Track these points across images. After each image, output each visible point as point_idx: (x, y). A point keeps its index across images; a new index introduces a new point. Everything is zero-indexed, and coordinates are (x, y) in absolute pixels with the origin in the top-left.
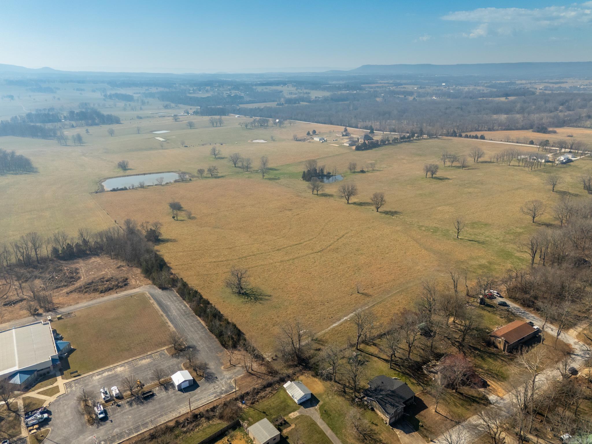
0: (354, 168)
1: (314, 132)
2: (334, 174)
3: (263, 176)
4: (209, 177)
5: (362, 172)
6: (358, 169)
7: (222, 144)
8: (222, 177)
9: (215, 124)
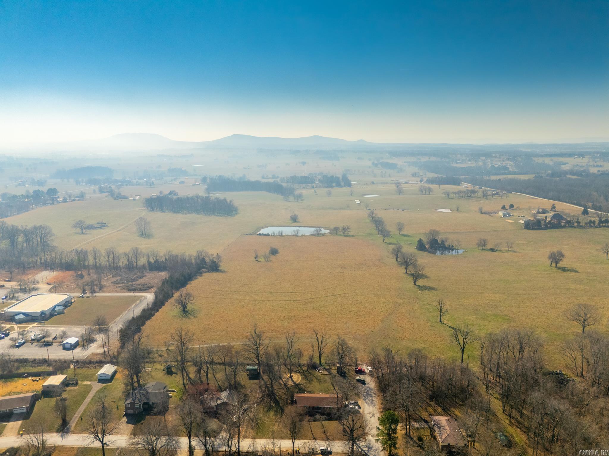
0: (485, 245)
1: (512, 206)
2: (457, 248)
3: (384, 240)
4: (341, 235)
5: (492, 250)
6: (489, 247)
7: (403, 210)
8: (353, 236)
9: (424, 193)
